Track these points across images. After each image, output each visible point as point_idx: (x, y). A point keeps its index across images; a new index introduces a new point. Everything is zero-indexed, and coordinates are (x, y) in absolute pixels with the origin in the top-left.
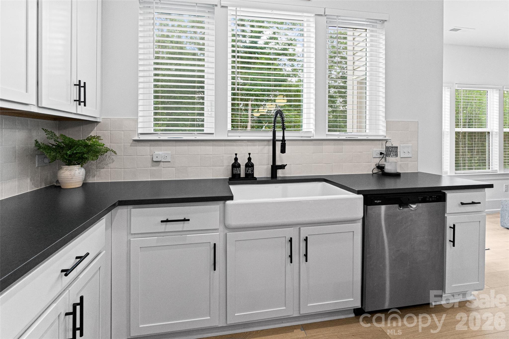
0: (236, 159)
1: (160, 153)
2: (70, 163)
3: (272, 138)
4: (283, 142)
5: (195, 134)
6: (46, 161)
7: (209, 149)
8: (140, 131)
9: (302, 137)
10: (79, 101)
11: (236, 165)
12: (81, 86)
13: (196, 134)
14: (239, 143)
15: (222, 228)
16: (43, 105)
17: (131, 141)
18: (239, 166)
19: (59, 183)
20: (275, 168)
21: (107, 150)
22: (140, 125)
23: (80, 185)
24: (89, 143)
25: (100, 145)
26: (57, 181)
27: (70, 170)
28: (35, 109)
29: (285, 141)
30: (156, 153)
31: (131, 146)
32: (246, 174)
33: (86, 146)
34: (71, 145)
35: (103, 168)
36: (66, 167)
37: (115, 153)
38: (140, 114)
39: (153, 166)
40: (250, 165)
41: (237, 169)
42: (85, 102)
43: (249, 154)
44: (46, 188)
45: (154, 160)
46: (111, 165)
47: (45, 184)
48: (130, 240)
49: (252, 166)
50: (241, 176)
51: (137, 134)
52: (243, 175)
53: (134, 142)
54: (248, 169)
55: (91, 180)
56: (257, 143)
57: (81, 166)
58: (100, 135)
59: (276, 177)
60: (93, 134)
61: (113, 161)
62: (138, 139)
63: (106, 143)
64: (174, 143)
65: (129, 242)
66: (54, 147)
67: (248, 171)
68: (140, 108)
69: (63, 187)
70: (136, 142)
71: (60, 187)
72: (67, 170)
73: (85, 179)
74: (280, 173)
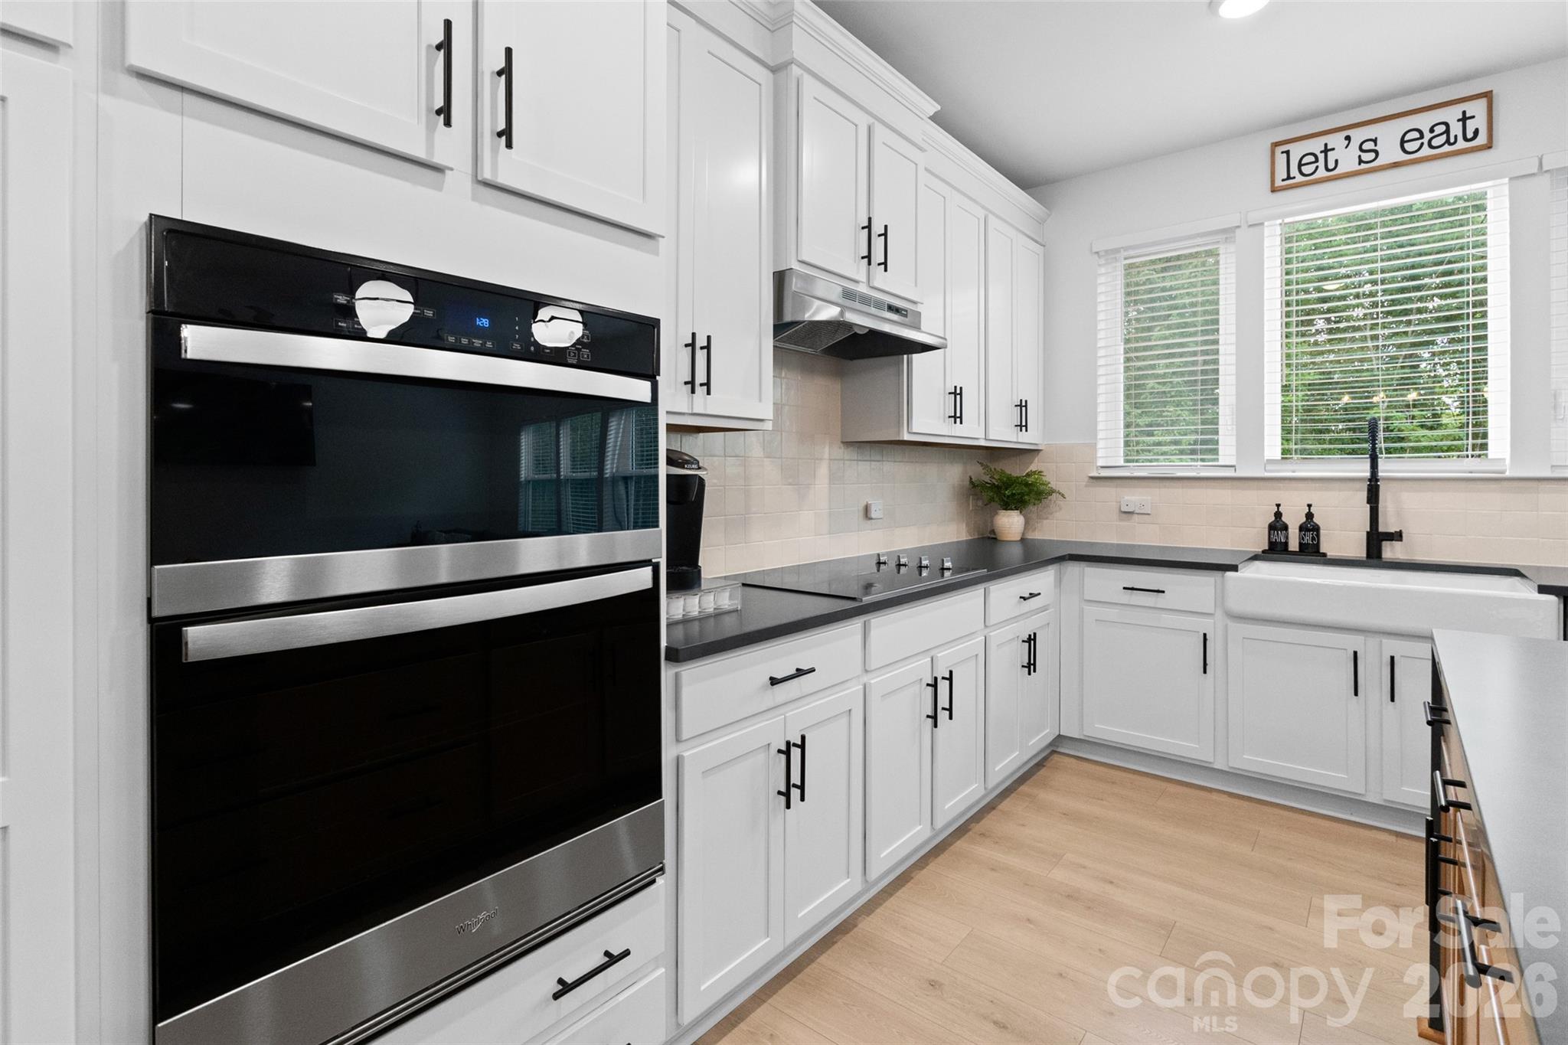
0: (1278, 515)
1: (1133, 498)
2: (1007, 507)
3: (1368, 474)
4: (1373, 483)
5: (1196, 466)
6: (980, 503)
7: (1224, 496)
8: (1100, 463)
9: (1471, 472)
10: (1021, 426)
11: (1277, 525)
12: (1022, 406)
13: (1199, 467)
14: (1294, 484)
15: (1219, 614)
16: (991, 438)
17: (1086, 479)
18: (1285, 528)
19: (995, 534)
20: (1376, 540)
21: (1052, 492)
22: (1100, 453)
23: (1019, 539)
24: (1030, 480)
25: (1044, 484)
26: (993, 531)
27: (1009, 516)
28: (983, 443)
29: (1377, 480)
30: (1126, 498)
31: (1086, 486)
32: (1301, 544)
33: (1027, 484)
34: (1010, 482)
35: (1047, 519)
36: (1002, 513)
37: (1063, 495)
38: (1100, 435)
39: (1121, 520)
40: (1309, 527)
41: (1278, 534)
42: (1026, 426)
43: (1309, 506)
44: (978, 538)
45: (1123, 510)
46: (1058, 515)
47: (978, 535)
48: (1083, 608)
49: (1316, 529)
50: (1291, 548)
51: (1095, 468)
52: (1294, 545)
53: (1092, 480)
54: (1305, 535)
55: (1030, 536)
56: (1337, 485)
57: (1021, 512)
58: (1042, 469)
59: (1379, 556)
60: (1033, 467)
61: (1061, 509)
62: (1096, 475)
63: (1052, 479)
64: (1158, 483)
65: (1082, 611)
66: (988, 485)
67: (1303, 539)
68: (1100, 426)
69: (998, 538)
70: (1094, 481)
71: (995, 539)
72: (1004, 516)
73: (1023, 534)
74: (1391, 551)
